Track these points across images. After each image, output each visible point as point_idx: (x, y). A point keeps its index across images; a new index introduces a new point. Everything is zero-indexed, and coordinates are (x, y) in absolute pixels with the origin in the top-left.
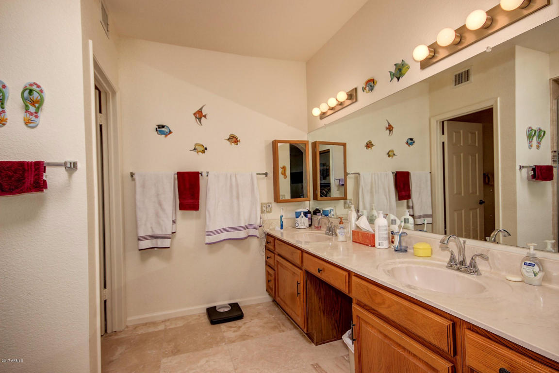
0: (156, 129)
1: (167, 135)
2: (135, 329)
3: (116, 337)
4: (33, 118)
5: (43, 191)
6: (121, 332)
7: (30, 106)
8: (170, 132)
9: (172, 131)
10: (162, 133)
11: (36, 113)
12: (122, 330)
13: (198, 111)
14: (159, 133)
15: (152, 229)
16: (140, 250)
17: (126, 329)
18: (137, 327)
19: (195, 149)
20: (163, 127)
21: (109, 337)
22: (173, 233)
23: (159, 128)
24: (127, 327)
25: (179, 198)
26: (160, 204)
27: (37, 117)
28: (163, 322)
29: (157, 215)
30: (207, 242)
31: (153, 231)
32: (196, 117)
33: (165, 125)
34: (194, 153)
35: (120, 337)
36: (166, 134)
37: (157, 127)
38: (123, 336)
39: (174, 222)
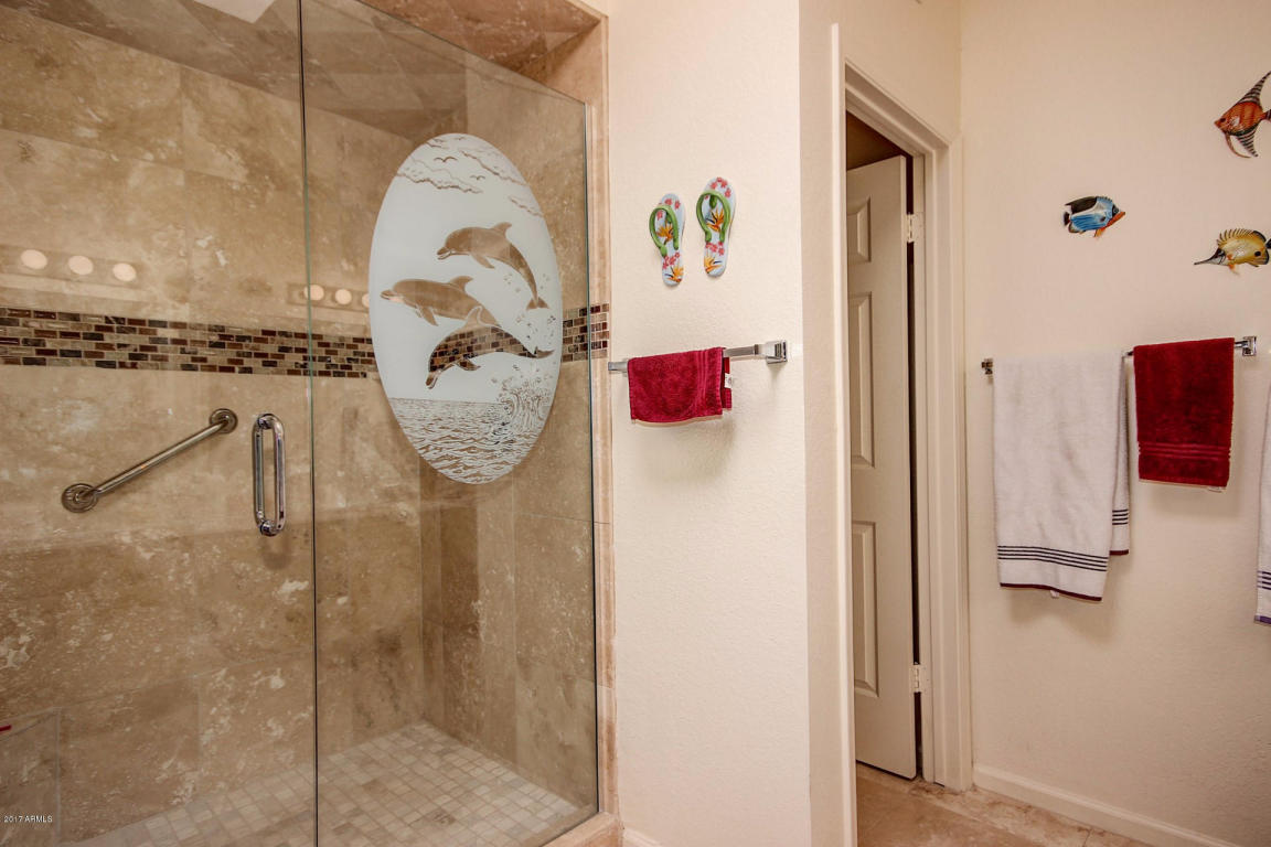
0: (1067, 216)
1: (1103, 229)
2: (994, 804)
3: (939, 803)
4: (717, 257)
5: (720, 413)
6: (956, 794)
7: (712, 231)
8: (1116, 214)
9: (1121, 208)
10: (1085, 225)
11: (721, 243)
12: (958, 790)
13: (1241, 104)
14: (1074, 227)
15: (1042, 530)
16: (1003, 585)
17: (969, 794)
18: (999, 803)
19: (1219, 253)
20: (1089, 202)
21: (924, 795)
22: (1113, 553)
23: (1074, 211)
24: (974, 788)
25: (1140, 438)
26: (1069, 456)
27: (721, 252)
28: (1080, 829)
29: (1059, 489)
30: (1261, 612)
31: (1044, 536)
32: (1228, 133)
33: (1094, 195)
34: (1218, 270)
35: (946, 806)
36: (1099, 228)
37: (1068, 209)
38: (956, 809)
39: (1120, 517)
